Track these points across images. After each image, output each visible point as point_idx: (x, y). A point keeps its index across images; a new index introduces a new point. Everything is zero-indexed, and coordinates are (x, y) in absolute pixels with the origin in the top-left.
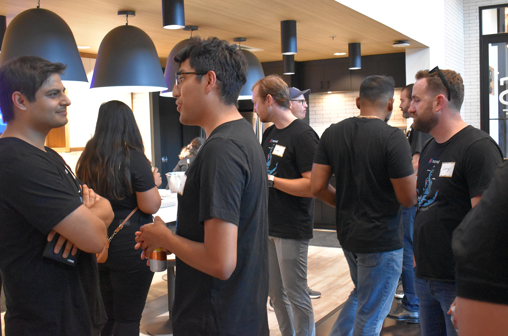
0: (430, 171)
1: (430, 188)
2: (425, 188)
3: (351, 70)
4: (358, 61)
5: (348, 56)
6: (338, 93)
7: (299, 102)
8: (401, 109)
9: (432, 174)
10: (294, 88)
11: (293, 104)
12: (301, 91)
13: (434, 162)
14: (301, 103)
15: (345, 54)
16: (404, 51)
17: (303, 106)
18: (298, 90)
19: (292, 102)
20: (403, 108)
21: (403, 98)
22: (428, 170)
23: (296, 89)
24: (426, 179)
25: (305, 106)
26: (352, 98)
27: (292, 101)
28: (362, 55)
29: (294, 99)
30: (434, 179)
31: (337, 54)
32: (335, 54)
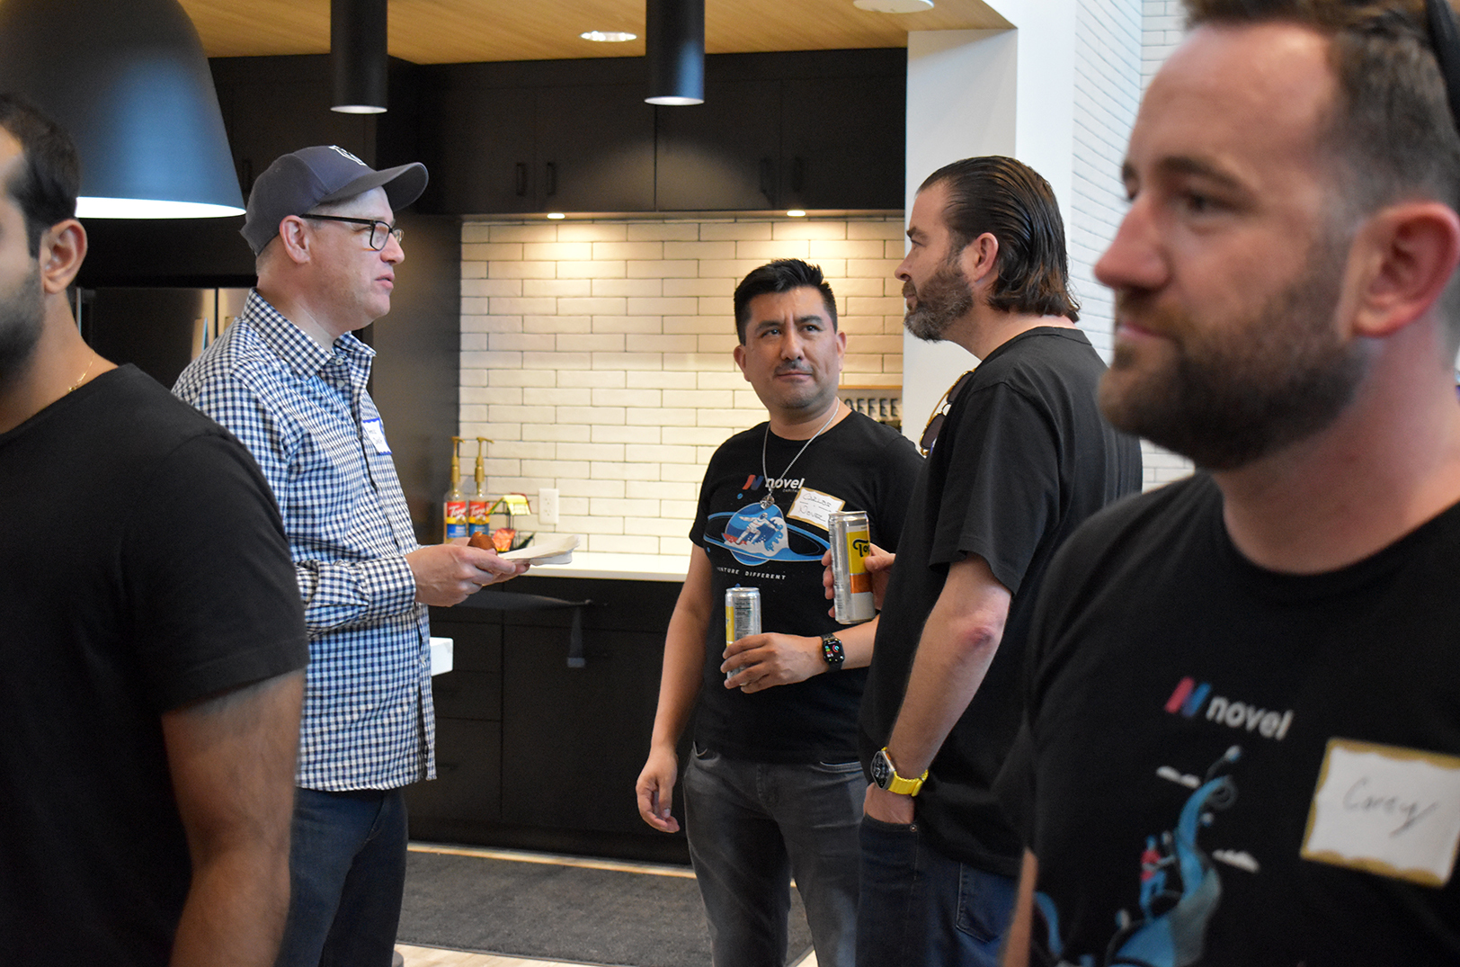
0: (1191, 781)
1: (1199, 924)
2: (1136, 915)
3: (656, 106)
4: (692, 70)
5: (641, 50)
6: (593, 220)
7: (359, 231)
8: (902, 283)
9: (1207, 808)
10: (333, 147)
11: (317, 238)
12: (372, 171)
13: (1226, 712)
14: (366, 237)
15: (632, 37)
16: (898, 43)
17: (377, 254)
18: (358, 161)
19: (312, 228)
20: (918, 283)
21: (921, 227)
22: (1167, 772)
23: (344, 153)
24: (1152, 845)
25: (390, 256)
26: (660, 245)
27: (315, 223)
28: (709, 49)
29: (325, 212)
30: (1243, 860)
31: (597, 36)
32: (586, 36)
